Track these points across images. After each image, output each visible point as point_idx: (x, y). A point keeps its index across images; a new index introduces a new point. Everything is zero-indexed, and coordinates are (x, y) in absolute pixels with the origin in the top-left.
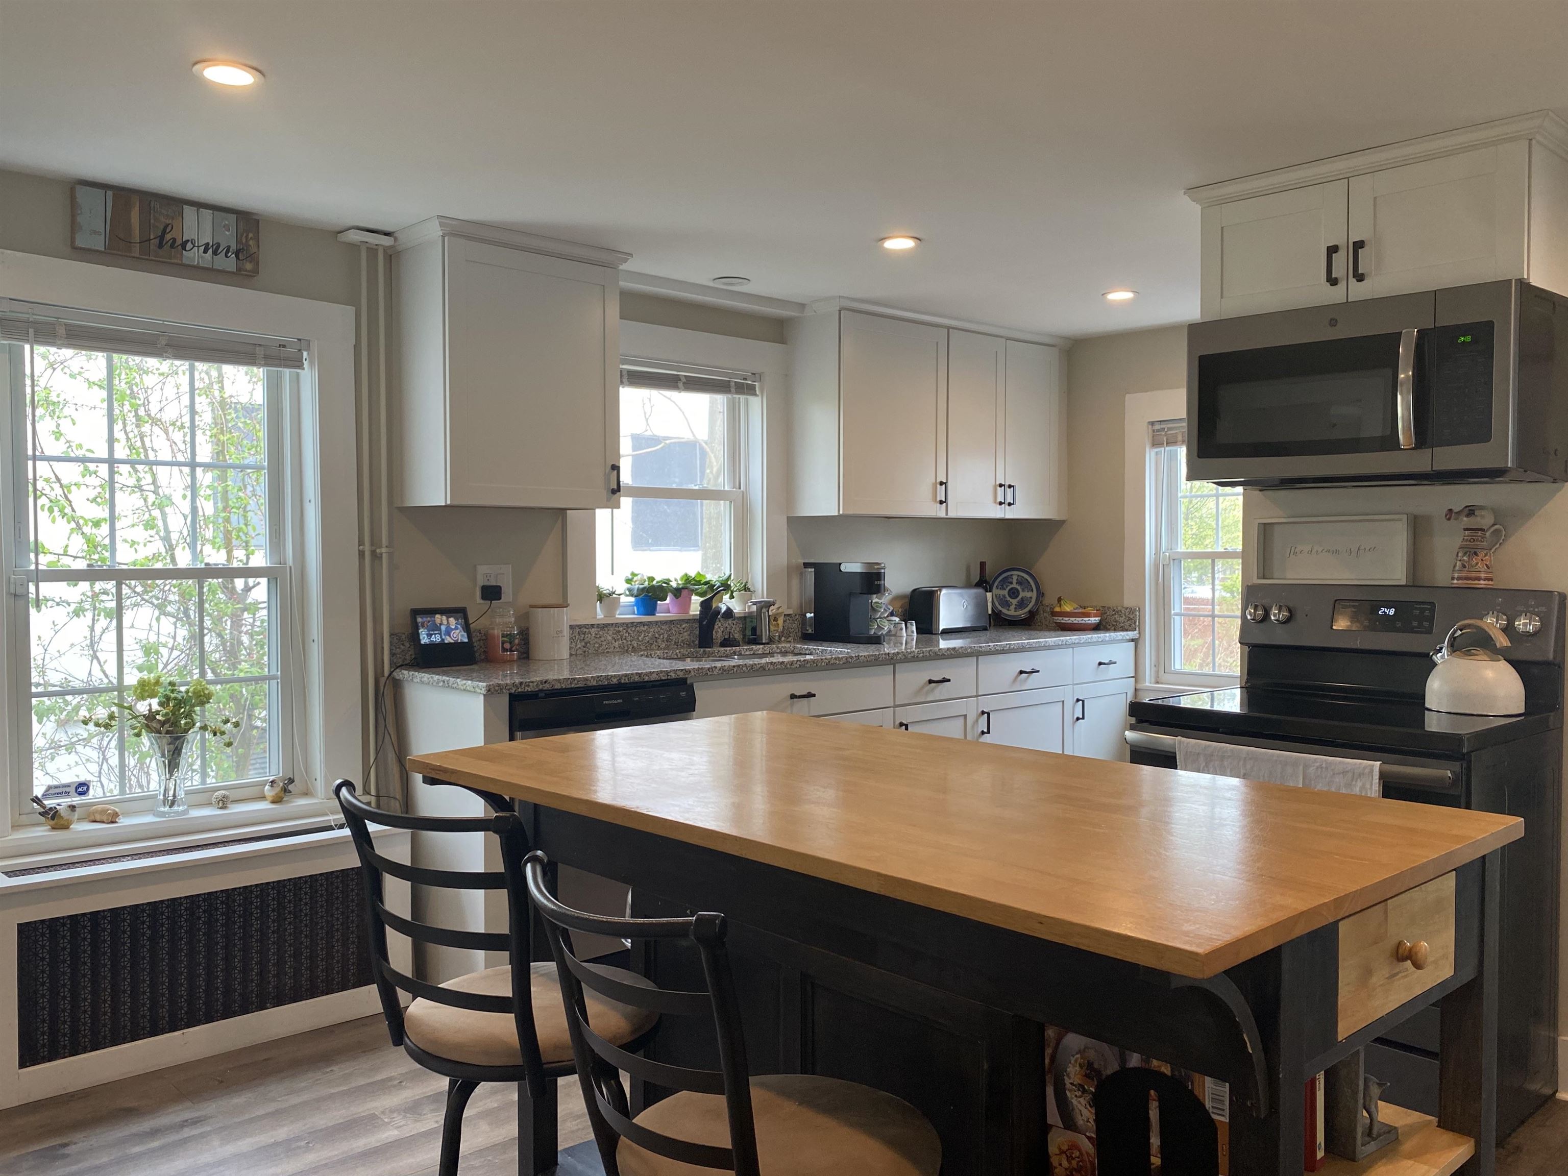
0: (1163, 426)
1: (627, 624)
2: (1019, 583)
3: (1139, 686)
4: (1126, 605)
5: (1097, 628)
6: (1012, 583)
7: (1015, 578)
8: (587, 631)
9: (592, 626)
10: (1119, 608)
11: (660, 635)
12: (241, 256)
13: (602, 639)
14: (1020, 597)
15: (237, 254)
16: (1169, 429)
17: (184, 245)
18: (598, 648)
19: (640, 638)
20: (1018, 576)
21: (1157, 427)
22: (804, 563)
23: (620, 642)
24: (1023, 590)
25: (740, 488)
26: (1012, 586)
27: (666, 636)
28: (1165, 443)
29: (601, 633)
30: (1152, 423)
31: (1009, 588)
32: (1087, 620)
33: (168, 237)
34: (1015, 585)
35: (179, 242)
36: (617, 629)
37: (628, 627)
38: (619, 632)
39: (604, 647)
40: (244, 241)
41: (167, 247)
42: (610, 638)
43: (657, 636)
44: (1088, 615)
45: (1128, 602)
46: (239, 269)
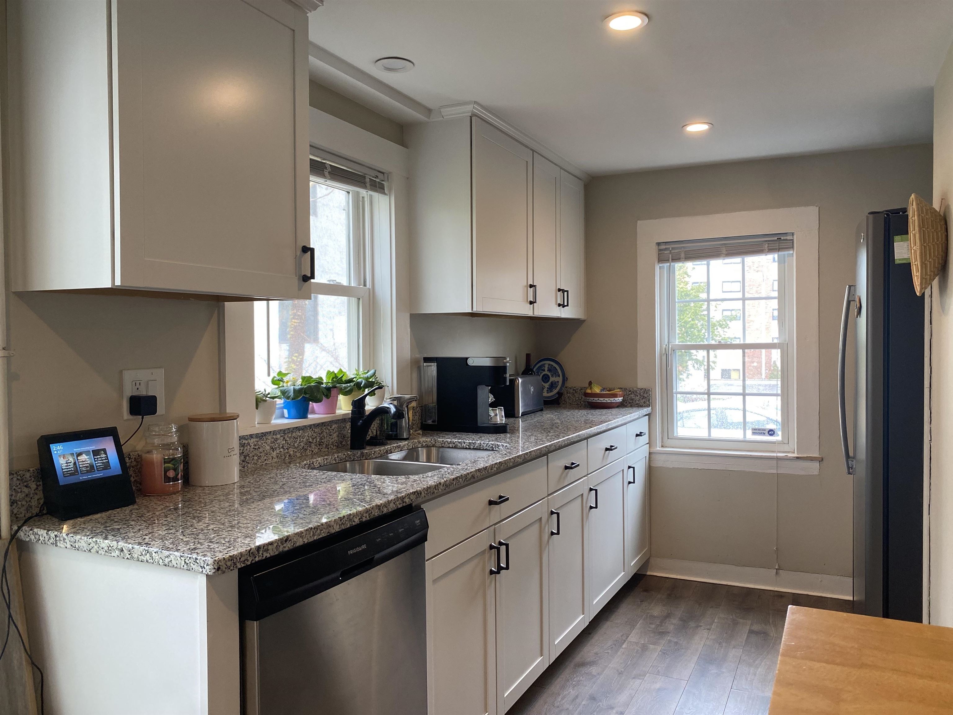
0: (667, 247)
1: (284, 430)
2: (549, 370)
3: (652, 450)
4: (639, 387)
5: (621, 405)
6: (544, 370)
7: (547, 366)
8: (246, 442)
9: (251, 436)
10: (635, 389)
11: (313, 439)
13: (261, 450)
14: (550, 381)
16: (673, 248)
18: (257, 460)
19: (296, 444)
20: (549, 365)
21: (663, 247)
22: (424, 358)
23: (278, 452)
24: (552, 376)
25: (365, 285)
26: (544, 373)
27: (318, 440)
28: (670, 259)
29: (260, 443)
30: (659, 244)
31: (542, 374)
32: (612, 400)
34: (546, 372)
36: (274, 437)
37: (285, 434)
38: (276, 439)
39: (263, 459)
42: (268, 448)
43: (311, 440)
44: (615, 396)
45: (641, 384)
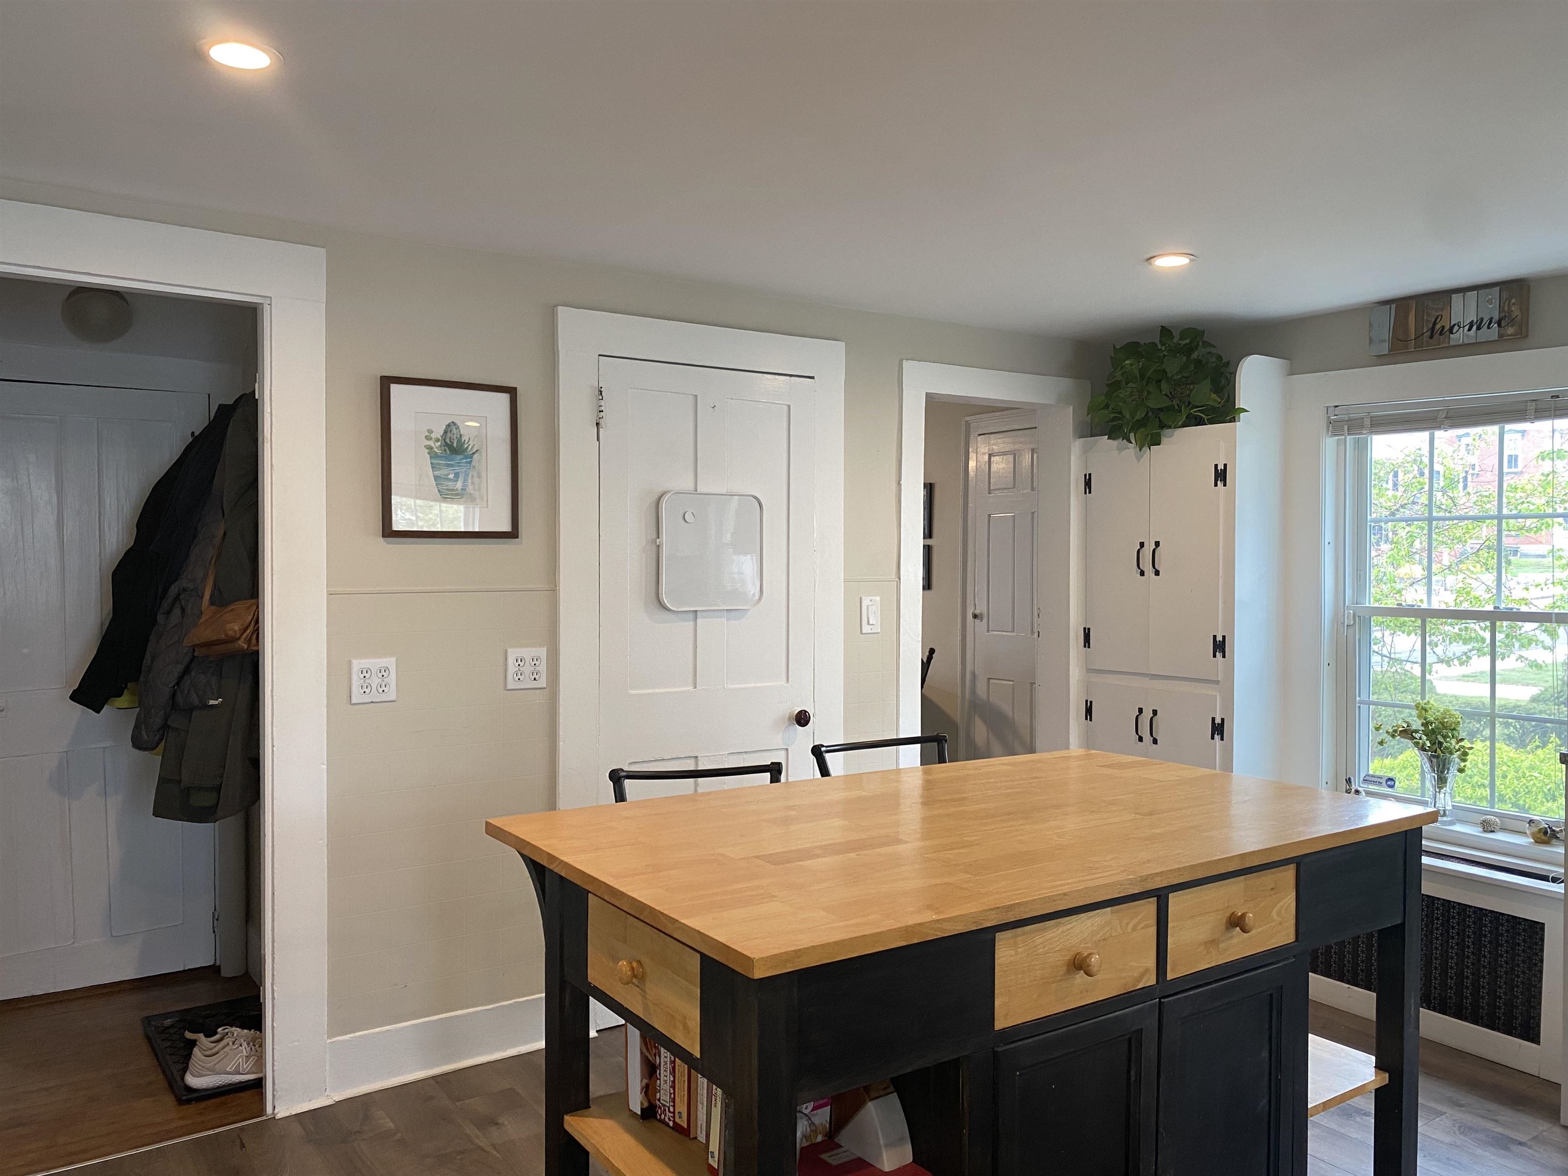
12: (1503, 324)
15: (1499, 323)
17: (1451, 331)
33: (1438, 326)
35: (1447, 328)
40: (1506, 309)
41: (1436, 336)
46: (1501, 336)
